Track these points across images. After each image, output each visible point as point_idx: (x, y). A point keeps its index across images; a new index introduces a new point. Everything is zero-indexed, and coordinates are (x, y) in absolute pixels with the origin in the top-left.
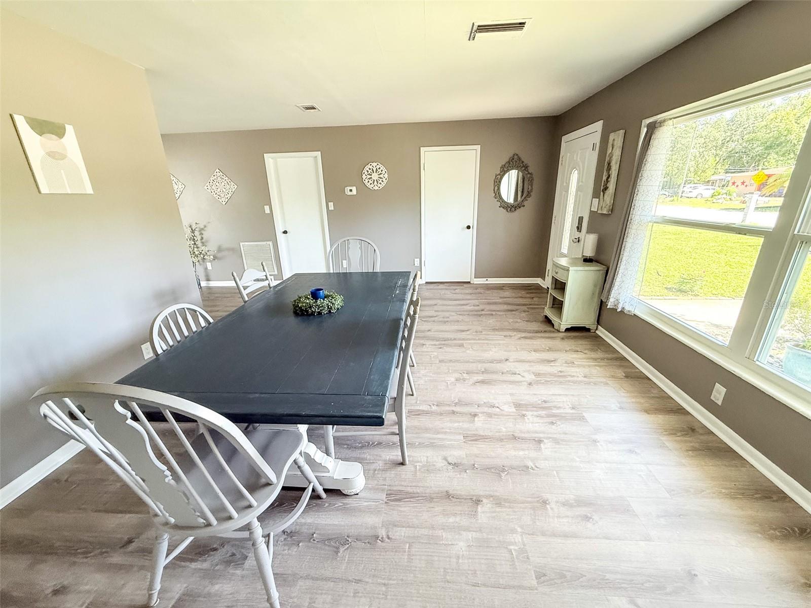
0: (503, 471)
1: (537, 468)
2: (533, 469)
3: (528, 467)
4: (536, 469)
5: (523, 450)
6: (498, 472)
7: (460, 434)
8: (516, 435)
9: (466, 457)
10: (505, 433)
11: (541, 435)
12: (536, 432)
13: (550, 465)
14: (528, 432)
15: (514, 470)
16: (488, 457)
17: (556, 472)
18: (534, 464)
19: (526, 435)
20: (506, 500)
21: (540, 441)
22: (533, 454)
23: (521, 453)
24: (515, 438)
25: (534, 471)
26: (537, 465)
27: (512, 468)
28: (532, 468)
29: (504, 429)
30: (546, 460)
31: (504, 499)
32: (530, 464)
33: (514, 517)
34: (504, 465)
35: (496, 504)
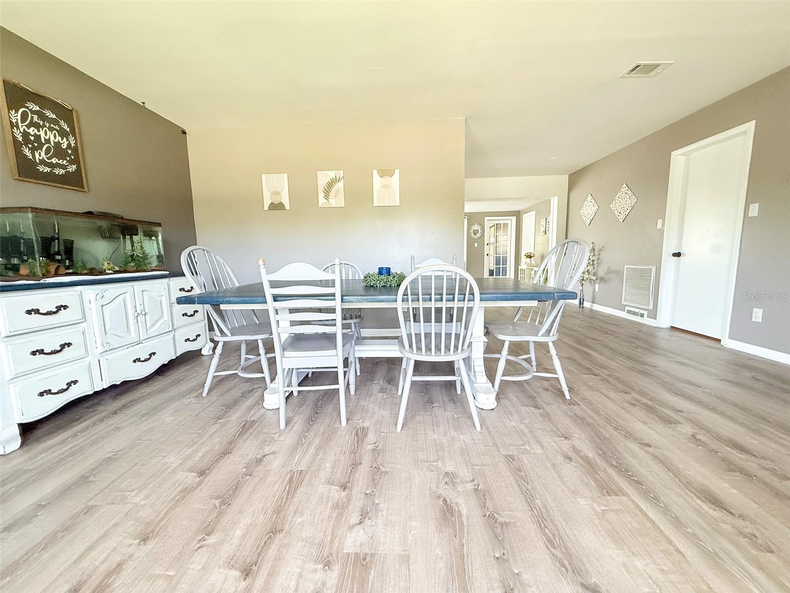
0: (223, 503)
1: (198, 548)
2: (199, 541)
3: (208, 535)
4: (198, 546)
5: (243, 538)
6: (225, 497)
7: (309, 467)
8: (280, 536)
9: (266, 470)
10: (290, 519)
11: (260, 582)
12: (272, 574)
13: (189, 571)
14: (278, 559)
15: (216, 515)
16: (254, 490)
17: (170, 576)
18: (208, 546)
19: (272, 551)
20: (183, 498)
21: (247, 572)
22: (227, 550)
23: (239, 533)
24: (274, 531)
25: (197, 540)
26: (204, 549)
27: (221, 514)
28: (204, 540)
29: (299, 520)
30: (203, 568)
31: (185, 496)
32: (212, 539)
33: (160, 501)
34: (230, 506)
35: (186, 488)
